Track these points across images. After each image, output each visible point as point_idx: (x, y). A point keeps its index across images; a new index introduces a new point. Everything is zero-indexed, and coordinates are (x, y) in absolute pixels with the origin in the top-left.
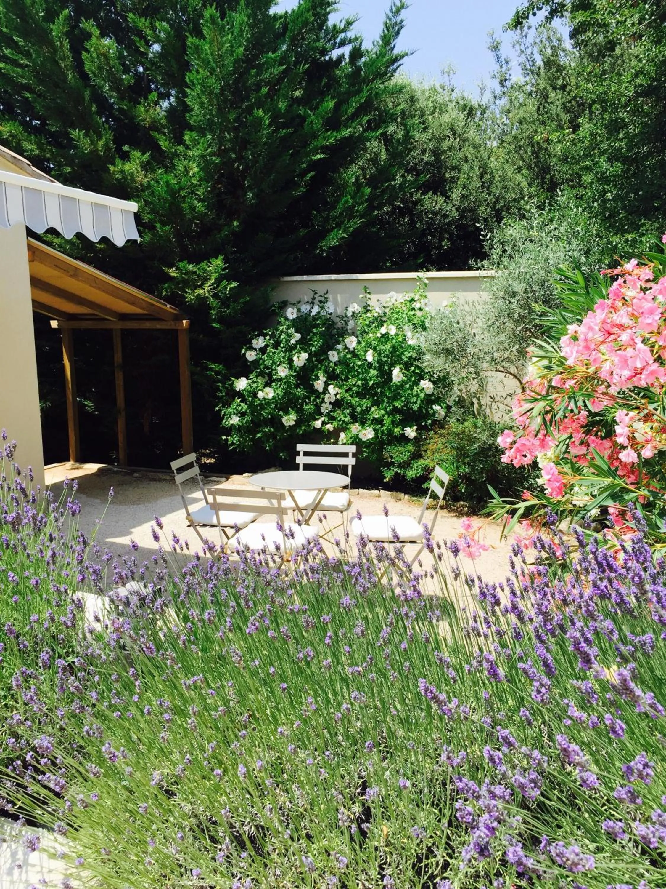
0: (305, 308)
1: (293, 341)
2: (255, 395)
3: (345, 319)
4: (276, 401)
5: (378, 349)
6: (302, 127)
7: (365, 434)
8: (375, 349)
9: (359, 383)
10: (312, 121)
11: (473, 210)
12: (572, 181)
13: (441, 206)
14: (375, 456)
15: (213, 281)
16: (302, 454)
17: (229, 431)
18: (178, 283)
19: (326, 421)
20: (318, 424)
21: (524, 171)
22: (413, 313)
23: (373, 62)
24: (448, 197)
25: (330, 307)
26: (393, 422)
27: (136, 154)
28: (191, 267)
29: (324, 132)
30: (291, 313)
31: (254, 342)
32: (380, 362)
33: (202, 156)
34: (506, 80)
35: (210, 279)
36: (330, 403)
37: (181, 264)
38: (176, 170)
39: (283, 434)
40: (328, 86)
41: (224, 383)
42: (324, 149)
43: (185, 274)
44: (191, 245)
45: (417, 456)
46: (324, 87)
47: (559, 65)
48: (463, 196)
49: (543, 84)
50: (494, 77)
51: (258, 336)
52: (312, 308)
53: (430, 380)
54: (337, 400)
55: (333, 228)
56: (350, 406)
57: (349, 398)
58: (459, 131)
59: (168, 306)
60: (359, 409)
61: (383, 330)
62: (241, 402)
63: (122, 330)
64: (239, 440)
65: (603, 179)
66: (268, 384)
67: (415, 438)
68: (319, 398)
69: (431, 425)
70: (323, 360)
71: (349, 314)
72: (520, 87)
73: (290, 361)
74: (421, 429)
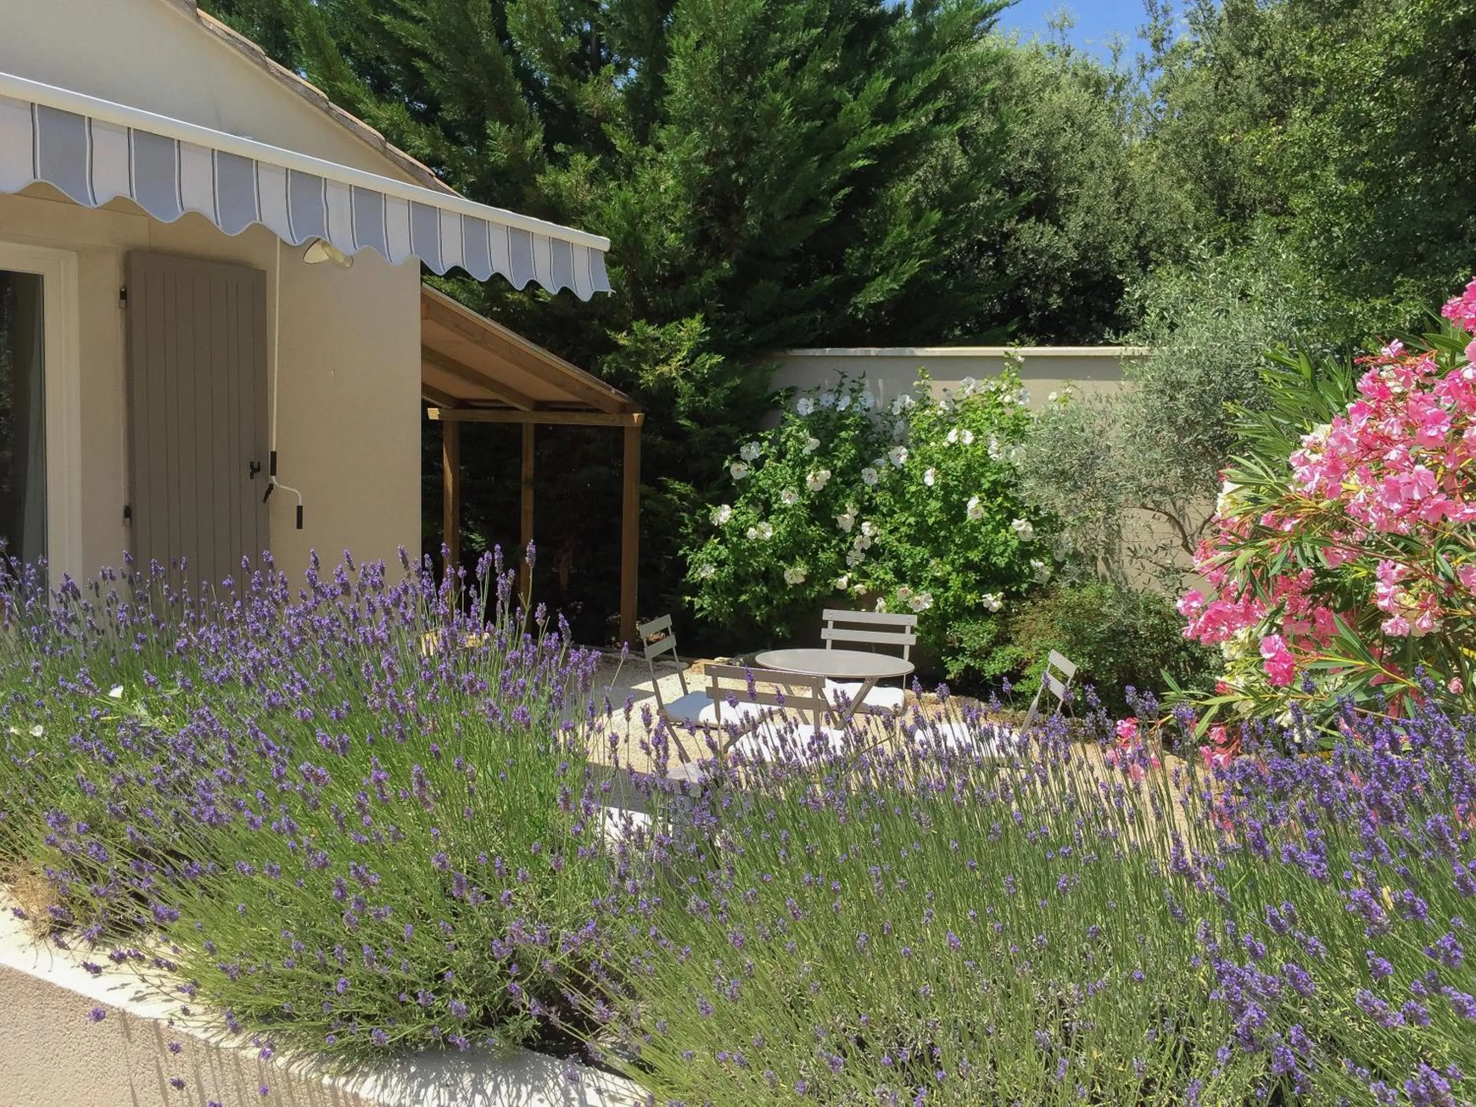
0: (827, 400)
1: (806, 451)
2: (742, 534)
3: (890, 418)
4: (775, 544)
5: (944, 466)
6: (835, 117)
7: (918, 602)
8: (938, 467)
9: (912, 520)
10: (852, 110)
11: (1101, 248)
12: (1270, 202)
13: (1050, 240)
14: (933, 637)
15: (685, 353)
16: (830, 624)
17: (695, 589)
18: (629, 355)
19: (855, 578)
20: (842, 582)
21: (1189, 186)
22: (999, 411)
23: (952, 16)
24: (1061, 227)
25: (868, 400)
26: (964, 585)
27: (580, 158)
28: (650, 331)
29: (871, 126)
30: (805, 406)
31: (744, 450)
32: (945, 487)
33: (683, 163)
34: (1163, 40)
35: (680, 351)
36: (863, 550)
37: (635, 326)
38: (638, 182)
39: (782, 597)
40: (879, 54)
41: (692, 513)
42: (870, 152)
43: (642, 342)
44: (653, 297)
45: (1002, 640)
46: (871, 56)
47: (1253, 16)
48: (1086, 226)
49: (1225, 47)
50: (1144, 34)
51: (750, 440)
52: (837, 400)
53: (1029, 520)
54: (874, 547)
55: (877, 275)
56: (895, 555)
57: (896, 544)
58: (1080, 119)
59: (614, 391)
60: (909, 562)
61: (952, 437)
62: (720, 543)
63: (537, 425)
64: (711, 604)
65: (1329, 203)
66: (764, 517)
67: (1000, 611)
68: (845, 542)
69: (1028, 591)
70: (855, 481)
71: (897, 412)
72: (1186, 51)
73: (802, 480)
74: (1008, 596)
